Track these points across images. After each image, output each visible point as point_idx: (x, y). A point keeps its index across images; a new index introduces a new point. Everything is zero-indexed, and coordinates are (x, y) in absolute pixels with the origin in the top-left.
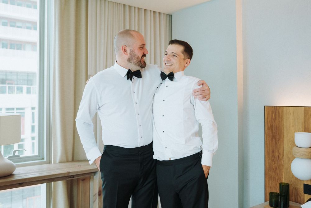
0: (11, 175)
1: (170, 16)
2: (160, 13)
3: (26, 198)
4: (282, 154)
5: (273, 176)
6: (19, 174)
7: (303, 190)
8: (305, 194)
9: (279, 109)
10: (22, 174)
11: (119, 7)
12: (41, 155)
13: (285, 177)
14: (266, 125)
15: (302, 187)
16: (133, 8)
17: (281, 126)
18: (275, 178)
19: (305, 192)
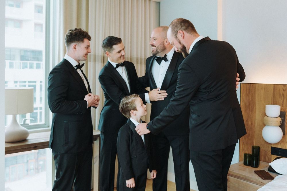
0: (25, 140)
1: (159, 4)
2: (150, 0)
3: (9, 166)
4: (254, 123)
5: (246, 141)
6: (32, 139)
7: (270, 151)
8: (272, 155)
9: (253, 86)
10: (35, 139)
12: (47, 124)
13: (256, 141)
14: (241, 99)
15: (270, 149)
17: (254, 100)
18: (248, 142)
19: (272, 154)
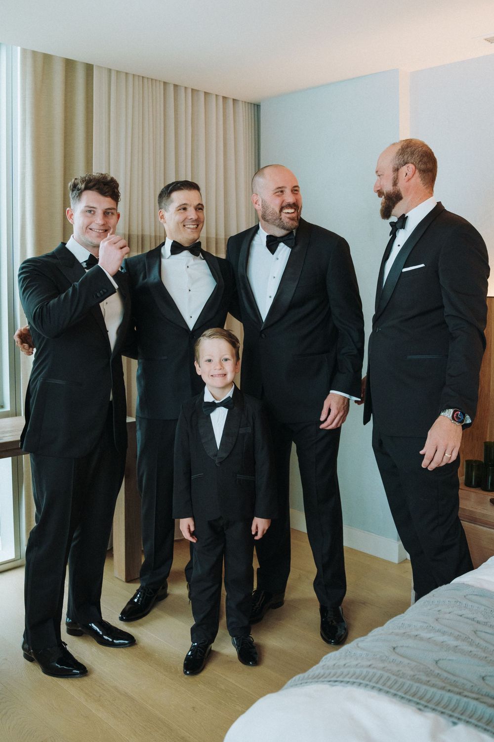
1: (256, 107)
2: (236, 100)
4: (486, 389)
11: (154, 87)
13: (491, 431)
16: (183, 90)
18: (473, 433)
